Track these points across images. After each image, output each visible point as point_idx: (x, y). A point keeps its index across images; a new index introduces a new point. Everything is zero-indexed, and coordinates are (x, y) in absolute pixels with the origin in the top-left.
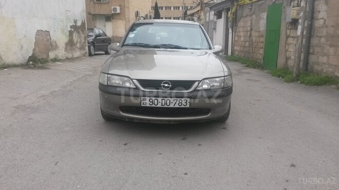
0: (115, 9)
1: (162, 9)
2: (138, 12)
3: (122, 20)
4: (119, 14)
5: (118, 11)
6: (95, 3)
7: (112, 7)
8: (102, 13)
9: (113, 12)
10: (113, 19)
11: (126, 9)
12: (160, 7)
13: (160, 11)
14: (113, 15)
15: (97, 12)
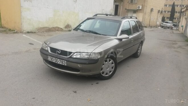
0: (139, 7)
1: (177, 6)
2: (152, 9)
3: (142, 13)
4: (141, 9)
5: (141, 8)
6: (129, 4)
7: (138, 6)
8: (132, 9)
9: (138, 9)
10: (137, 12)
11: (145, 7)
12: (176, 5)
13: (176, 7)
14: (137, 10)
15: (129, 9)
